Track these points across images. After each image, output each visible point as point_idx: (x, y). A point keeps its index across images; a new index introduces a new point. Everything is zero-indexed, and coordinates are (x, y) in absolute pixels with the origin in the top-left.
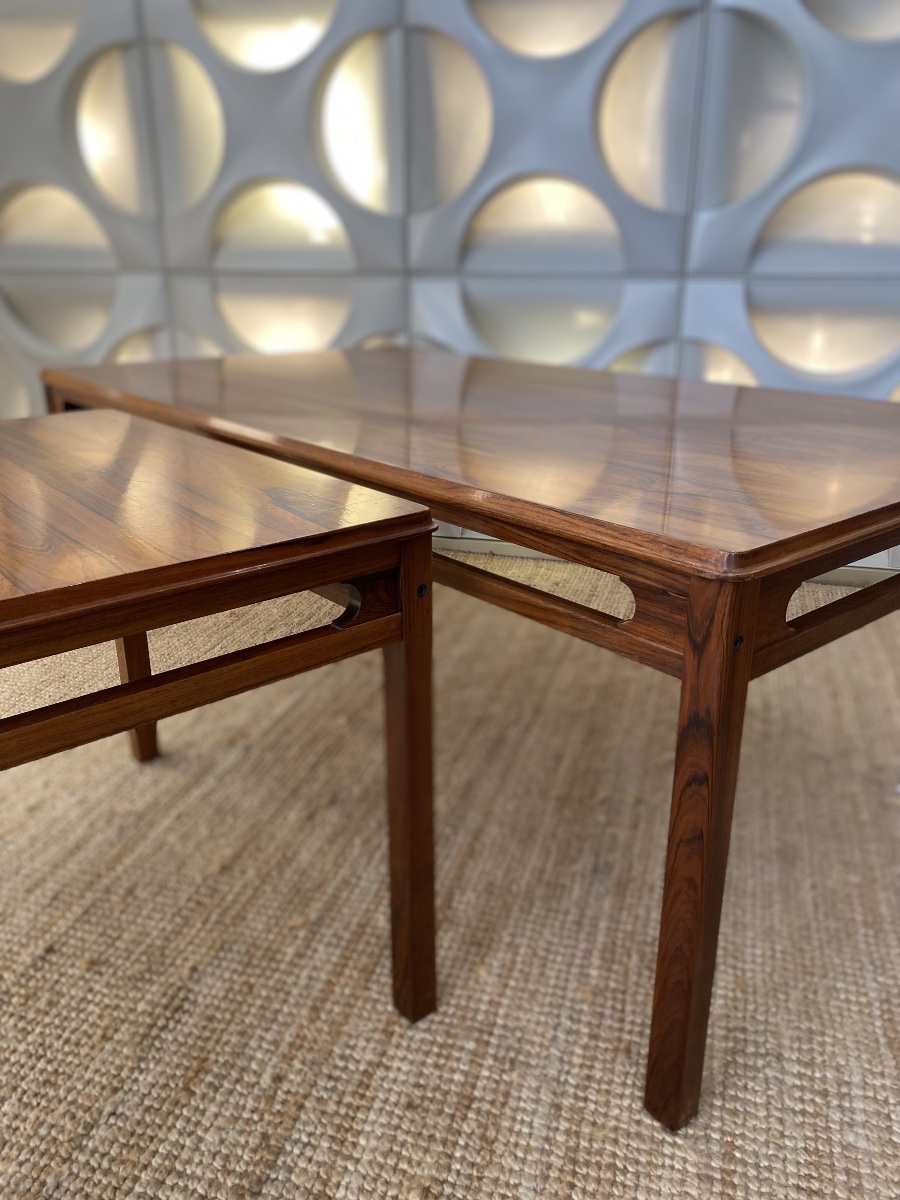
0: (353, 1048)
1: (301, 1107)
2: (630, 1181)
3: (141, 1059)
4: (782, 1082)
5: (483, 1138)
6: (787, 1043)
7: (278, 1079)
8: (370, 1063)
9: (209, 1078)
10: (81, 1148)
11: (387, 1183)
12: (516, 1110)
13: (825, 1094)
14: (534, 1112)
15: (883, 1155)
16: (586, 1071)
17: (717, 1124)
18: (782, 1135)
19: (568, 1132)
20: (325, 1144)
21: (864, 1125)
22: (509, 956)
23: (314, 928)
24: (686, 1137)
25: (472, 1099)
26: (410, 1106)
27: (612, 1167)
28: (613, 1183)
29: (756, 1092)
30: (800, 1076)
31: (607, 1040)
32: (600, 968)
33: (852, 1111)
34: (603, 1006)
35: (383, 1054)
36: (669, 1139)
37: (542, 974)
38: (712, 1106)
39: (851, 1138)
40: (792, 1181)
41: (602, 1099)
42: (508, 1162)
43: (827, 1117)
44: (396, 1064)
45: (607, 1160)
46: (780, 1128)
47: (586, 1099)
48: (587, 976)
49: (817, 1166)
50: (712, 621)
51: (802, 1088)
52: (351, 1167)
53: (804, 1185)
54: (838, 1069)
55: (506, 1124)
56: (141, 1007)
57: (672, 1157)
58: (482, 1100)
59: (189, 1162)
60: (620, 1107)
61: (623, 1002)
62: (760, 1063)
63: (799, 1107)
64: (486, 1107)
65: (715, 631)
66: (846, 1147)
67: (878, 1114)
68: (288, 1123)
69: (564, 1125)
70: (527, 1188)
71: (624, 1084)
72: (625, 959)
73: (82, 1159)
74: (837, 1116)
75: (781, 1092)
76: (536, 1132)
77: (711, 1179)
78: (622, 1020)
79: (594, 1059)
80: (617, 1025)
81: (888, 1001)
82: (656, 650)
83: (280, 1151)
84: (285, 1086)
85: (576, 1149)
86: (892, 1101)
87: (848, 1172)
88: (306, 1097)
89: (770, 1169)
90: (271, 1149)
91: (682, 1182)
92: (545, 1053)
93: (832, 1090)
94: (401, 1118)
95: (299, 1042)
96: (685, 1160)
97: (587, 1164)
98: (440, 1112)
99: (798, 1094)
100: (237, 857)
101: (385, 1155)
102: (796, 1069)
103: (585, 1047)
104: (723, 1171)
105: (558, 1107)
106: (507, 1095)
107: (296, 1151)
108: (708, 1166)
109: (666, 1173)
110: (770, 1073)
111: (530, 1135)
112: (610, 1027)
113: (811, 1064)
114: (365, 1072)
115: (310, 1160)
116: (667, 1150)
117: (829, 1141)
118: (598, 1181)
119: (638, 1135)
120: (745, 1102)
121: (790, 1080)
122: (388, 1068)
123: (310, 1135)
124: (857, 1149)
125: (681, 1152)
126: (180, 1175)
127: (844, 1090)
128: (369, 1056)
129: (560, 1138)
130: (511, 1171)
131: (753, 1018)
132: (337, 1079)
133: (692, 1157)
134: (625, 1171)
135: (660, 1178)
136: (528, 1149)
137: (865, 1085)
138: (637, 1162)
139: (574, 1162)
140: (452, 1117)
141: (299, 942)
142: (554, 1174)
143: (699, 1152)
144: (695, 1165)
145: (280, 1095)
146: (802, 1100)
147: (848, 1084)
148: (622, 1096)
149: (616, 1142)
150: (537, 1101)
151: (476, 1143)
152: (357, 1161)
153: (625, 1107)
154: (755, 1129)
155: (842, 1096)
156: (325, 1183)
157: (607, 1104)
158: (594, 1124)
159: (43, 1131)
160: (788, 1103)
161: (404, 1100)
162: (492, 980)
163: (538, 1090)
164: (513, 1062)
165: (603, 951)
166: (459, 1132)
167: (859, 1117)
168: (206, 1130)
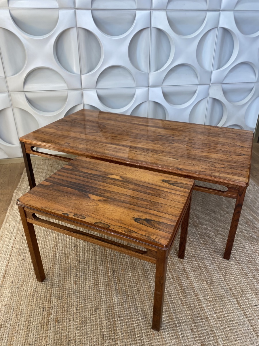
0: (178, 266)
1: (179, 277)
5: (207, 271)
7: (172, 275)
8: (183, 267)
11: (200, 282)
12: (208, 265)
14: (210, 265)
15: (253, 253)
16: (212, 256)
17: (233, 257)
20: (187, 281)
21: (249, 250)
24: (230, 260)
26: (194, 271)
27: (225, 268)
28: (227, 270)
30: (238, 246)
31: (211, 251)
32: (202, 240)
34: (207, 246)
35: (184, 265)
36: (229, 261)
37: (195, 244)
39: (248, 252)
41: (217, 259)
42: (212, 273)
44: (186, 266)
46: (240, 254)
47: (215, 260)
48: (201, 242)
49: (247, 257)
51: (239, 248)
52: (193, 282)
53: (247, 260)
54: (242, 243)
55: (208, 268)
56: (140, 274)
57: (231, 263)
58: (202, 266)
59: (171, 291)
67: (250, 248)
68: (180, 280)
69: (215, 265)
70: (217, 275)
71: (218, 256)
74: (245, 250)
77: (237, 264)
78: (211, 247)
79: (212, 254)
83: (183, 285)
85: (219, 267)
87: (251, 257)
90: (180, 285)
92: (205, 256)
93: (243, 247)
94: (194, 273)
97: (222, 269)
98: (198, 270)
99: (239, 249)
101: (196, 279)
102: (237, 245)
103: (209, 253)
104: (238, 262)
105: (212, 263)
106: (205, 264)
107: (184, 283)
109: (231, 266)
111: (212, 268)
113: (238, 244)
114: (183, 269)
115: (187, 284)
116: (230, 263)
117: (246, 254)
118: (225, 270)
119: (225, 262)
120: (234, 252)
122: (186, 267)
123: (184, 280)
124: (250, 253)
125: (231, 262)
127: (244, 246)
128: (182, 267)
129: (216, 267)
130: (214, 273)
132: (180, 272)
133: (233, 262)
134: (227, 267)
136: (213, 270)
140: (200, 270)
142: (219, 272)
143: (234, 261)
145: (175, 277)
147: (244, 245)
148: (219, 258)
149: (223, 264)
150: (209, 263)
152: (194, 281)
153: (221, 259)
154: (237, 256)
155: (245, 247)
156: (192, 285)
157: (218, 260)
158: (219, 263)
159: (146, 297)
160: (239, 251)
161: (192, 270)
162: (189, 248)
163: (208, 262)
164: (202, 259)
165: (200, 237)
166: (203, 272)
167: (248, 249)
168: (170, 286)
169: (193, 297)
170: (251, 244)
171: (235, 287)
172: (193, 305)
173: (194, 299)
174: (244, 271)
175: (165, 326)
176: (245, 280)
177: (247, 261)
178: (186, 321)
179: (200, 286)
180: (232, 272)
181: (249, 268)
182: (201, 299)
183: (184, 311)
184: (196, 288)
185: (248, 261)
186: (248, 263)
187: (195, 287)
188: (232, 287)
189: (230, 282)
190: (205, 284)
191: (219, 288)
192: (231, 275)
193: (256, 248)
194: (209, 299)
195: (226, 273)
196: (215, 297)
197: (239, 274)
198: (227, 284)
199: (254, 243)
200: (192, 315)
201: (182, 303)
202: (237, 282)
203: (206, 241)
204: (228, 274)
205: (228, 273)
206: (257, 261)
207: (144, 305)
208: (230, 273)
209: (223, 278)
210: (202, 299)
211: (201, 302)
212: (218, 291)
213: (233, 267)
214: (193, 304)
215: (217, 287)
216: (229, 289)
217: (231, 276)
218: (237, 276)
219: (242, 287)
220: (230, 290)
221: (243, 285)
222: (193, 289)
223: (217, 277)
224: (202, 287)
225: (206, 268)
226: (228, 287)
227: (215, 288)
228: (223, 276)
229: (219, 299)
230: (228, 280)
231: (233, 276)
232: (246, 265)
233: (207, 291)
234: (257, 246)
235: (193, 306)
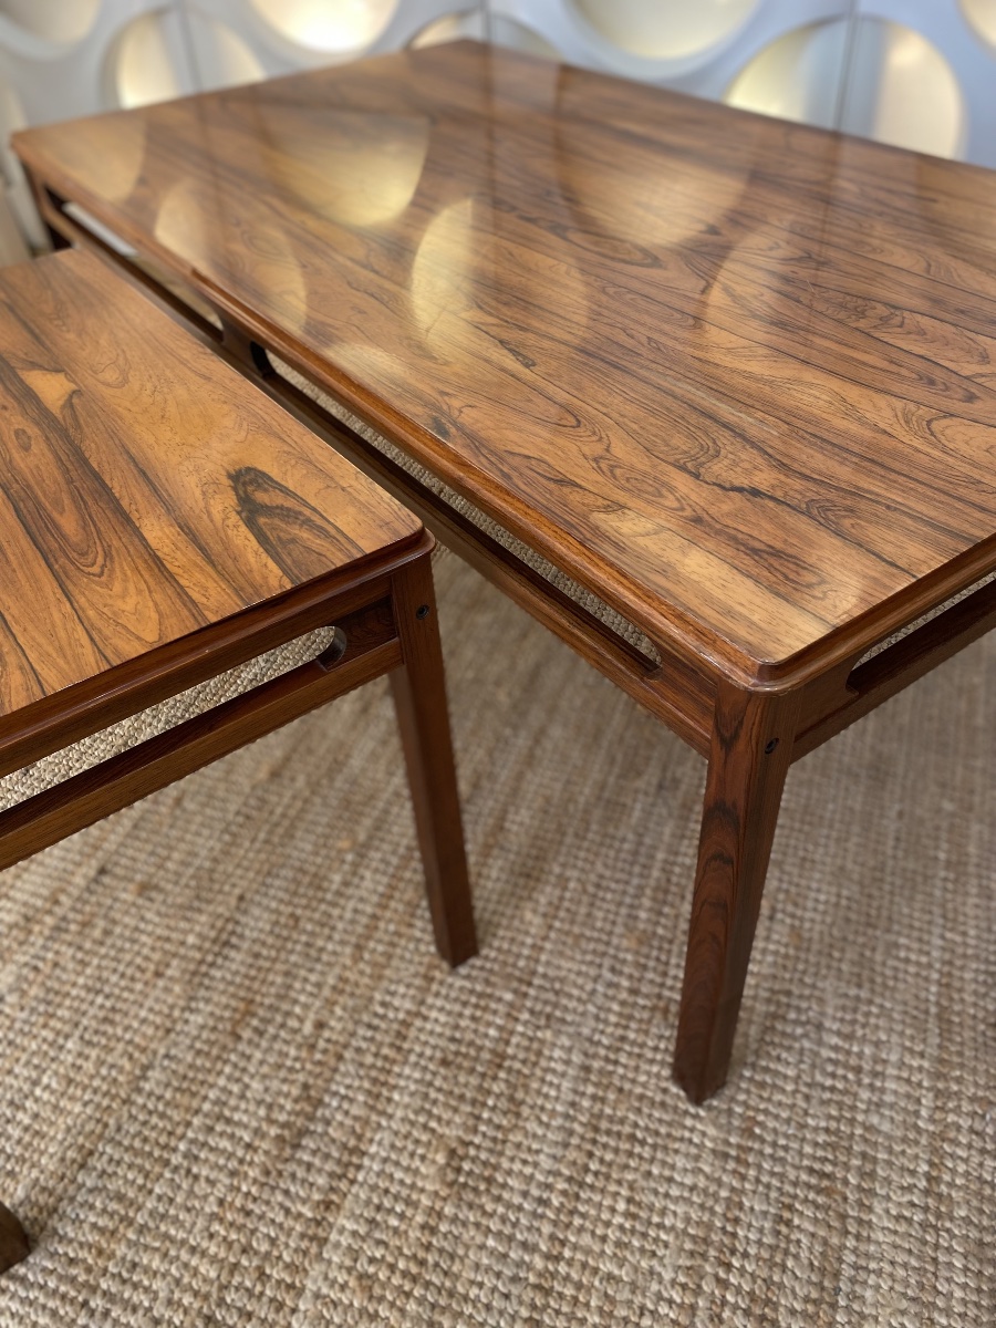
0: (393, 994)
1: (340, 1058)
2: (647, 1153)
3: (192, 998)
4: (817, 1054)
5: (511, 1099)
6: (830, 1011)
7: (320, 1025)
8: (408, 1012)
9: (255, 1022)
10: (139, 1090)
11: (417, 1142)
12: (547, 1070)
13: (858, 1070)
14: (563, 1075)
15: (904, 1140)
16: (620, 1032)
17: (742, 1097)
18: (806, 1113)
19: (594, 1098)
20: (361, 1098)
21: (892, 1106)
22: (557, 892)
23: (362, 851)
24: (710, 1108)
25: (503, 1056)
26: (445, 1063)
27: (632, 1138)
28: (630, 1154)
29: (788, 1064)
30: (836, 1048)
31: (647, 996)
32: (650, 910)
33: (883, 1090)
34: (647, 957)
35: (422, 1003)
36: (692, 1110)
37: (589, 915)
38: (742, 1077)
39: (875, 1120)
40: (806, 1162)
41: (632, 1063)
42: (532, 1126)
43: (855, 1095)
44: (434, 1014)
45: (627, 1129)
46: (804, 1105)
47: (616, 1063)
48: (636, 918)
49: (834, 1147)
50: (741, 723)
51: (836, 1063)
52: (384, 1123)
53: (817, 1166)
54: (877, 1044)
55: (535, 1085)
56: (191, 939)
57: (692, 1130)
58: (514, 1058)
59: (236, 1109)
60: (648, 1073)
61: (669, 952)
62: (799, 1031)
63: (829, 1082)
64: (517, 1065)
65: (743, 734)
66: (868, 1128)
67: (908, 1096)
68: (327, 1074)
69: (590, 1090)
70: (549, 1156)
71: (656, 1048)
72: (677, 901)
73: (140, 1101)
74: (865, 1095)
75: (813, 1066)
76: (563, 1096)
77: (726, 1156)
78: (665, 974)
79: (630, 1017)
80: (658, 980)
81: (950, 963)
82: (682, 722)
83: (320, 1103)
84: (326, 1034)
85: (600, 1116)
86: (925, 1084)
87: (864, 1155)
88: (346, 1046)
89: (786, 1148)
90: (311, 1099)
91: (697, 1158)
92: (581, 1009)
93: (866, 1067)
94: (434, 1074)
95: (341, 985)
96: (704, 1134)
97: (608, 1133)
98: (472, 1071)
99: (830, 1068)
100: (287, 759)
101: (417, 1113)
102: (835, 1040)
103: (623, 1004)
104: (740, 1148)
105: (587, 1069)
106: (539, 1054)
107: (335, 1103)
108: (727, 1143)
109: (683, 1147)
110: (807, 1044)
111: (557, 1099)
112: (652, 982)
113: (849, 1037)
114: (404, 1022)
115: (347, 1113)
116: (689, 1122)
117: (852, 1121)
118: (617, 1151)
119: (663, 1105)
120: (776, 1073)
121: (825, 1053)
122: (425, 1018)
123: (348, 1087)
124: (879, 1132)
125: (703, 1126)
126: (229, 1121)
127: (879, 1068)
128: (408, 1005)
129: (586, 1103)
130: (534, 1135)
131: (801, 981)
132: (376, 1028)
133: (712, 1131)
134: (643, 1142)
135: (676, 1151)
136: (553, 1113)
137: (901, 1065)
138: (657, 1133)
139: (596, 1129)
140: (483, 1075)
141: (346, 867)
142: (575, 1141)
143: (719, 1127)
144: (714, 1140)
145: (321, 1043)
146: (833, 1076)
147: (885, 1062)
148: (652, 1061)
149: (639, 1111)
151: (503, 1104)
152: (390, 1117)
153: (654, 1073)
154: (780, 1104)
155: (875, 1074)
156: (360, 1138)
157: (637, 1069)
158: (621, 1090)
159: (104, 1071)
160: (819, 1078)
161: (438, 1055)
162: (537, 920)
163: (570, 1050)
164: (549, 1017)
165: (656, 889)
166: (489, 1092)
167: (889, 1098)
168: (252, 1077)
169: (304, 1202)
170: (939, 1076)
171: (579, 1286)
172: (264, 1247)
173: (300, 1215)
174: (736, 1221)
175: (44, 1270)
176: (684, 1287)
177: (811, 1171)
178: (150, 1309)
179: (397, 1164)
180: (653, 1184)
181: (788, 1223)
182: (334, 1237)
183: (193, 1250)
184: (366, 1162)
185: (823, 1175)
186: (809, 1186)
187: (364, 1154)
188: (567, 1278)
189: (586, 1240)
190: (432, 1170)
191: (479, 1239)
192: (630, 1200)
193: (951, 1118)
194: (371, 1270)
195: (608, 1177)
196: (414, 1279)
197: (680, 1225)
198: (552, 1237)
199: (959, 1080)
200: (206, 1297)
201: (221, 1202)
202: (621, 1263)
203: (665, 927)
204: (612, 1188)
205: (619, 1182)
206: (878, 1208)
207: (62, 1104)
208: (631, 1187)
209: (564, 1193)
210: (337, 1245)
211: (319, 1256)
212: (461, 1252)
213: (680, 1162)
214: (273, 1241)
215: (477, 1225)
216: (532, 1279)
217: (621, 1206)
218: (660, 1226)
219: (623, 1313)
220: (537, 1287)
221: (642, 1309)
222: (345, 1158)
223: (536, 1165)
224: (399, 1175)
225: (519, 1082)
226: (539, 1263)
227: (464, 1224)
228: (570, 1179)
229: (421, 1301)
230: (577, 1221)
231: (628, 1215)
232: (773, 1195)
233: (409, 1213)
234: (966, 1107)
235: (256, 1253)
